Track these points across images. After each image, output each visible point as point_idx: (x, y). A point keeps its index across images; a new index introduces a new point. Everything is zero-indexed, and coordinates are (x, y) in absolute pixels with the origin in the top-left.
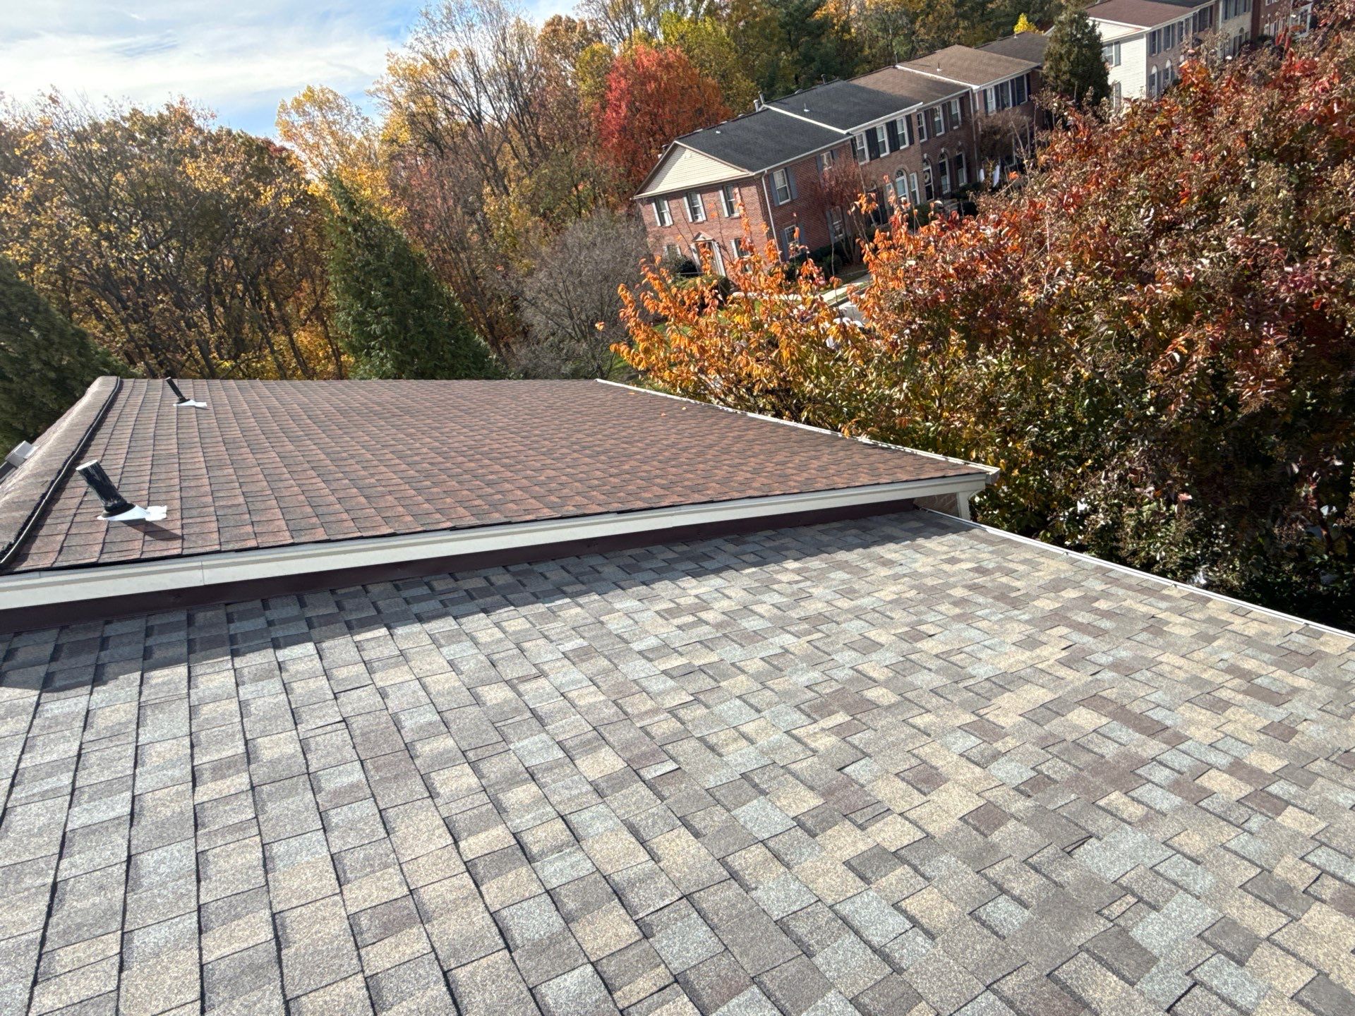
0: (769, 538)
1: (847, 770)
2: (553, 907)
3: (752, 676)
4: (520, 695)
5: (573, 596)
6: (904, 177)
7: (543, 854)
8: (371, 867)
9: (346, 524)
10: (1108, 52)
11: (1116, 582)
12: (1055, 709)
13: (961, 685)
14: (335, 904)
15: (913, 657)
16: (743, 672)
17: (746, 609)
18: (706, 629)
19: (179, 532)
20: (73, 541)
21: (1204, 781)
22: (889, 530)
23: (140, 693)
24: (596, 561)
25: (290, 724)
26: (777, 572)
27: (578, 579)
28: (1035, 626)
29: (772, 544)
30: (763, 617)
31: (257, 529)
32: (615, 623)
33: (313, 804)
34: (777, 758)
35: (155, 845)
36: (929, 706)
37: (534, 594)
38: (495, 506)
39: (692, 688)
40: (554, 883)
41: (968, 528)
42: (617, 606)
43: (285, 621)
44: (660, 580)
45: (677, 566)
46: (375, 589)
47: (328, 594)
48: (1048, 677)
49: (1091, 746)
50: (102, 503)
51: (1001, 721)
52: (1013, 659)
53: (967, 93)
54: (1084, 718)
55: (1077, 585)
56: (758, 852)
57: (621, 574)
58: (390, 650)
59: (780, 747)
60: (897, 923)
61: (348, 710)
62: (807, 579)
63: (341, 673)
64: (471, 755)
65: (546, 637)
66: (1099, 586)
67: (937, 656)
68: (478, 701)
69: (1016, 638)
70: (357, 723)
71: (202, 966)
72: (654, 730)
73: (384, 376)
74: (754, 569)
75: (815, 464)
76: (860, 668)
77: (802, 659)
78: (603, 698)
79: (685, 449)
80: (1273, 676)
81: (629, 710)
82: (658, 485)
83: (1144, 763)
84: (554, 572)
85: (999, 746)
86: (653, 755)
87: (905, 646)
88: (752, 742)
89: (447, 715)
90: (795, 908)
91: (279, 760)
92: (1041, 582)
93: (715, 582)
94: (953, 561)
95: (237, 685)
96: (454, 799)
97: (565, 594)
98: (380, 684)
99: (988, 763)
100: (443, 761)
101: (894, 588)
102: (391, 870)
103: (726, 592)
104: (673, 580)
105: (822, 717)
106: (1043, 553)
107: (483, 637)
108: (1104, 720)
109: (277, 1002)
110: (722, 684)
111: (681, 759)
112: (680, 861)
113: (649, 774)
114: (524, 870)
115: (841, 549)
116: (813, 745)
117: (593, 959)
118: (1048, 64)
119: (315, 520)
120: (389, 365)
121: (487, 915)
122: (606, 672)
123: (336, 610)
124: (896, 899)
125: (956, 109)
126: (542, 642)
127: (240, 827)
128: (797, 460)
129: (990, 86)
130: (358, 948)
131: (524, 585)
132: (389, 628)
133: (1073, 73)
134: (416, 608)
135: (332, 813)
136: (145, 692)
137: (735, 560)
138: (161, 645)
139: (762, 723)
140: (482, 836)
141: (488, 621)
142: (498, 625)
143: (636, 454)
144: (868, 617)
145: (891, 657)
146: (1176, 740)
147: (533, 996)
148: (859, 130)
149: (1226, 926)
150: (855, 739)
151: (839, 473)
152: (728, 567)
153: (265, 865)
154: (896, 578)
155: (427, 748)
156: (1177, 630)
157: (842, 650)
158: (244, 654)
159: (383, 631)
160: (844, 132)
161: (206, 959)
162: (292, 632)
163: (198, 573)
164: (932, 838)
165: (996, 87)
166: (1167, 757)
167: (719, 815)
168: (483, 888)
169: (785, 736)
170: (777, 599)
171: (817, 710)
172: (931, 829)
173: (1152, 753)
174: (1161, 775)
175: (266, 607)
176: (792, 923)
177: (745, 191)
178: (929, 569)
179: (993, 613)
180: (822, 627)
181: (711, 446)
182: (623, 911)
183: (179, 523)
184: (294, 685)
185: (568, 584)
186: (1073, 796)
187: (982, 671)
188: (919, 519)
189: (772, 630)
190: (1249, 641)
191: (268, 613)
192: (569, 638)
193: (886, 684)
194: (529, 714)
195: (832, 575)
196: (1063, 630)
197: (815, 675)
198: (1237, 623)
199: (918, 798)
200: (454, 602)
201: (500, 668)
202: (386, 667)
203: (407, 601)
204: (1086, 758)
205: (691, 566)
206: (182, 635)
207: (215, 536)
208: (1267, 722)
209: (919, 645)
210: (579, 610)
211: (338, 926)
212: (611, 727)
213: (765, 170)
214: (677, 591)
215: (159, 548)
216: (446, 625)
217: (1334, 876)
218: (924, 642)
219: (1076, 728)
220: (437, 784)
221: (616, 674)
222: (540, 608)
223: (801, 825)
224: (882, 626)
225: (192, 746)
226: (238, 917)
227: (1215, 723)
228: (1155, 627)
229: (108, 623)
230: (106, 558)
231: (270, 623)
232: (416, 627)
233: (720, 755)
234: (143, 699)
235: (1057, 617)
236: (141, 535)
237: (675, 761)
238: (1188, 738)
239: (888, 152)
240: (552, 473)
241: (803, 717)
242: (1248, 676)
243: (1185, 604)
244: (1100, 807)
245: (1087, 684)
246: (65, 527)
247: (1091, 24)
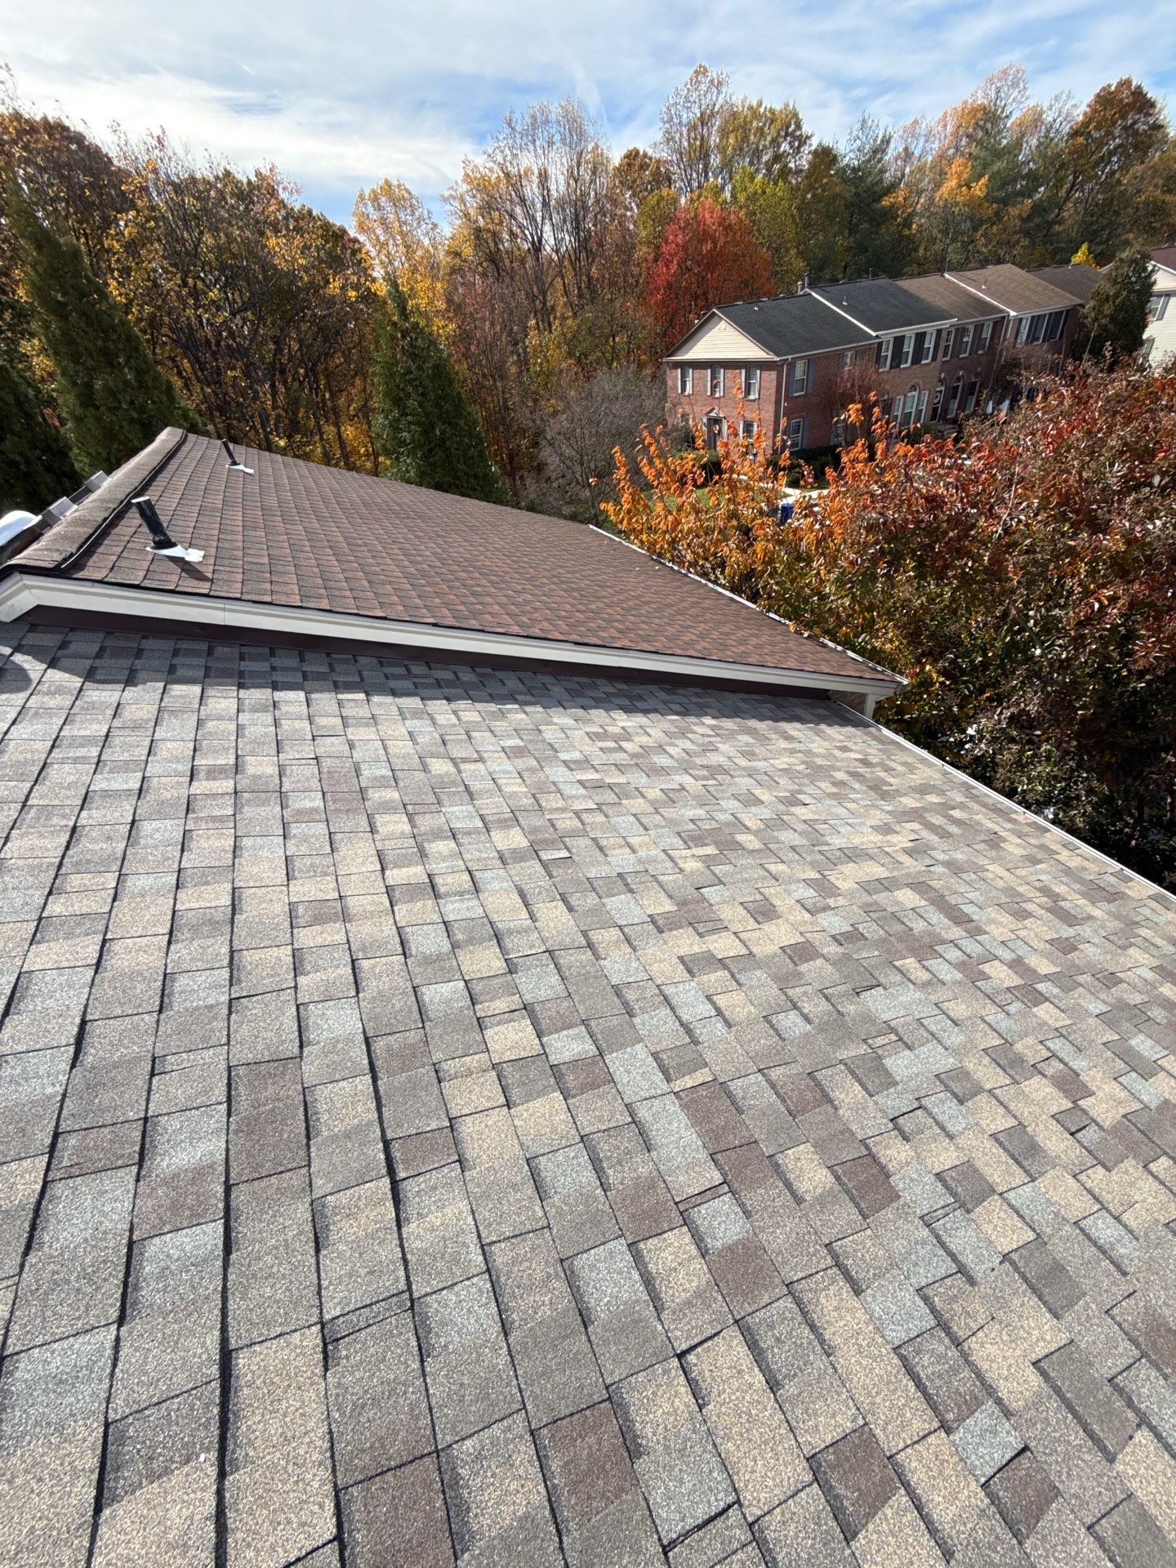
0: (697, 695)
1: (703, 890)
2: (446, 934)
3: (649, 801)
4: (459, 772)
5: (522, 704)
6: (916, 393)
7: (448, 894)
8: (314, 872)
9: (348, 601)
10: (1156, 304)
11: (975, 798)
12: (886, 885)
13: (816, 848)
14: (281, 892)
15: (785, 817)
16: (643, 796)
17: (661, 748)
18: (623, 755)
19: (210, 575)
20: (123, 563)
21: (986, 968)
22: (799, 711)
23: (162, 699)
24: (547, 679)
25: (273, 751)
26: (696, 724)
27: (530, 691)
28: (895, 817)
29: (698, 700)
30: (672, 757)
31: (275, 588)
32: (550, 734)
33: (279, 815)
34: (650, 868)
35: (154, 817)
36: (785, 858)
37: (490, 695)
38: (474, 615)
39: (597, 799)
40: (450, 917)
41: (867, 725)
42: (555, 720)
43: (285, 669)
44: (596, 708)
45: (613, 700)
46: (363, 661)
47: (324, 655)
48: (889, 859)
49: (905, 920)
50: (151, 537)
51: (839, 884)
52: (867, 839)
53: (1004, 318)
54: (907, 898)
55: (942, 793)
56: (614, 933)
57: (565, 695)
58: (364, 712)
59: (655, 861)
60: (707, 1009)
61: (321, 751)
62: (718, 735)
63: (322, 721)
64: (410, 808)
65: (492, 732)
66: (959, 798)
67: (805, 821)
68: (425, 768)
69: (875, 822)
70: (327, 763)
71: (174, 912)
72: (558, 824)
73: (409, 482)
74: (676, 717)
75: (754, 641)
76: (739, 816)
77: (694, 798)
78: (525, 789)
79: (647, 603)
80: (1076, 902)
81: (543, 804)
82: (615, 628)
83: (943, 942)
84: (511, 681)
85: (831, 902)
86: (553, 842)
87: (782, 807)
88: (634, 851)
89: (399, 774)
90: (630, 980)
91: (260, 777)
92: (913, 784)
93: (640, 719)
94: (844, 749)
95: (238, 711)
96: (390, 837)
97: (516, 701)
98: (350, 737)
99: (818, 912)
100: (387, 807)
101: (787, 760)
102: (329, 878)
103: (648, 730)
104: (607, 710)
105: (696, 846)
106: (923, 760)
107: (441, 719)
108: (923, 903)
109: (225, 950)
110: (624, 802)
111: (574, 851)
112: (552, 925)
113: (545, 856)
114: (430, 903)
115: (754, 717)
116: (682, 865)
117: (467, 978)
118: (1092, 303)
119: (322, 591)
120: (412, 474)
121: (394, 928)
122: (531, 770)
123: (328, 670)
124: (711, 992)
125: (987, 334)
126: (488, 734)
127: (220, 819)
128: (740, 634)
129: (1027, 315)
130: (292, 927)
131: (484, 686)
132: (367, 695)
133: (1113, 318)
134: (392, 684)
135: (293, 825)
136: (166, 700)
137: (663, 706)
138: (183, 665)
139: (646, 839)
140: (404, 870)
141: (448, 708)
142: (455, 712)
143: (605, 597)
144: (759, 778)
145: (766, 813)
146: (975, 931)
147: (415, 992)
148: (888, 335)
149: (962, 1074)
150: (717, 870)
151: (772, 653)
152: (656, 711)
153: (234, 852)
154: (793, 752)
155: (377, 795)
156: (1010, 848)
157: (729, 798)
158: (248, 688)
159: (362, 696)
160: (874, 334)
161: (178, 907)
162: (290, 679)
163: (221, 614)
164: (754, 956)
165: (1033, 317)
166: (963, 943)
167: (592, 900)
168: (396, 908)
169: (662, 854)
170: (688, 745)
171: (693, 839)
172: (754, 950)
173: (951, 936)
174: (953, 954)
175: (272, 654)
176: (624, 991)
177: (766, 374)
178: (822, 751)
179: (862, 799)
180: (718, 777)
181: (670, 606)
182: (498, 950)
183: (211, 568)
184: (283, 722)
185: (520, 693)
186: (876, 953)
187: (837, 842)
188: (827, 708)
189: (676, 770)
190: (1068, 871)
191: (273, 660)
192: (509, 736)
193: (756, 833)
194: (462, 788)
195: (740, 737)
196: (916, 826)
197: (701, 812)
198: (1064, 855)
199: (752, 924)
200: (426, 686)
201: (449, 746)
202: (358, 725)
203: (387, 677)
204: (899, 927)
205: (627, 702)
206: (202, 661)
207: (239, 586)
208: (1056, 936)
209: (793, 809)
210: (524, 716)
211: (280, 908)
212: (526, 814)
213: (790, 357)
214: (608, 720)
215: (190, 585)
216: (413, 702)
217: (1061, 1060)
218: (798, 808)
219: (897, 903)
220: (378, 824)
221: (541, 775)
222: (493, 707)
223: (654, 922)
224: (768, 788)
225: (195, 750)
226: (207, 883)
227: (1013, 927)
228: (994, 841)
229: (144, 637)
230: (147, 583)
231: (273, 669)
232: (389, 699)
233: (606, 855)
234: (163, 705)
235: (916, 815)
236: (179, 570)
237: (569, 851)
238: (986, 933)
239: (908, 365)
240: (529, 597)
241: (681, 842)
242: (1055, 897)
243: (1027, 829)
244: (894, 966)
245: (919, 872)
246: (119, 550)
247: (1150, 268)
